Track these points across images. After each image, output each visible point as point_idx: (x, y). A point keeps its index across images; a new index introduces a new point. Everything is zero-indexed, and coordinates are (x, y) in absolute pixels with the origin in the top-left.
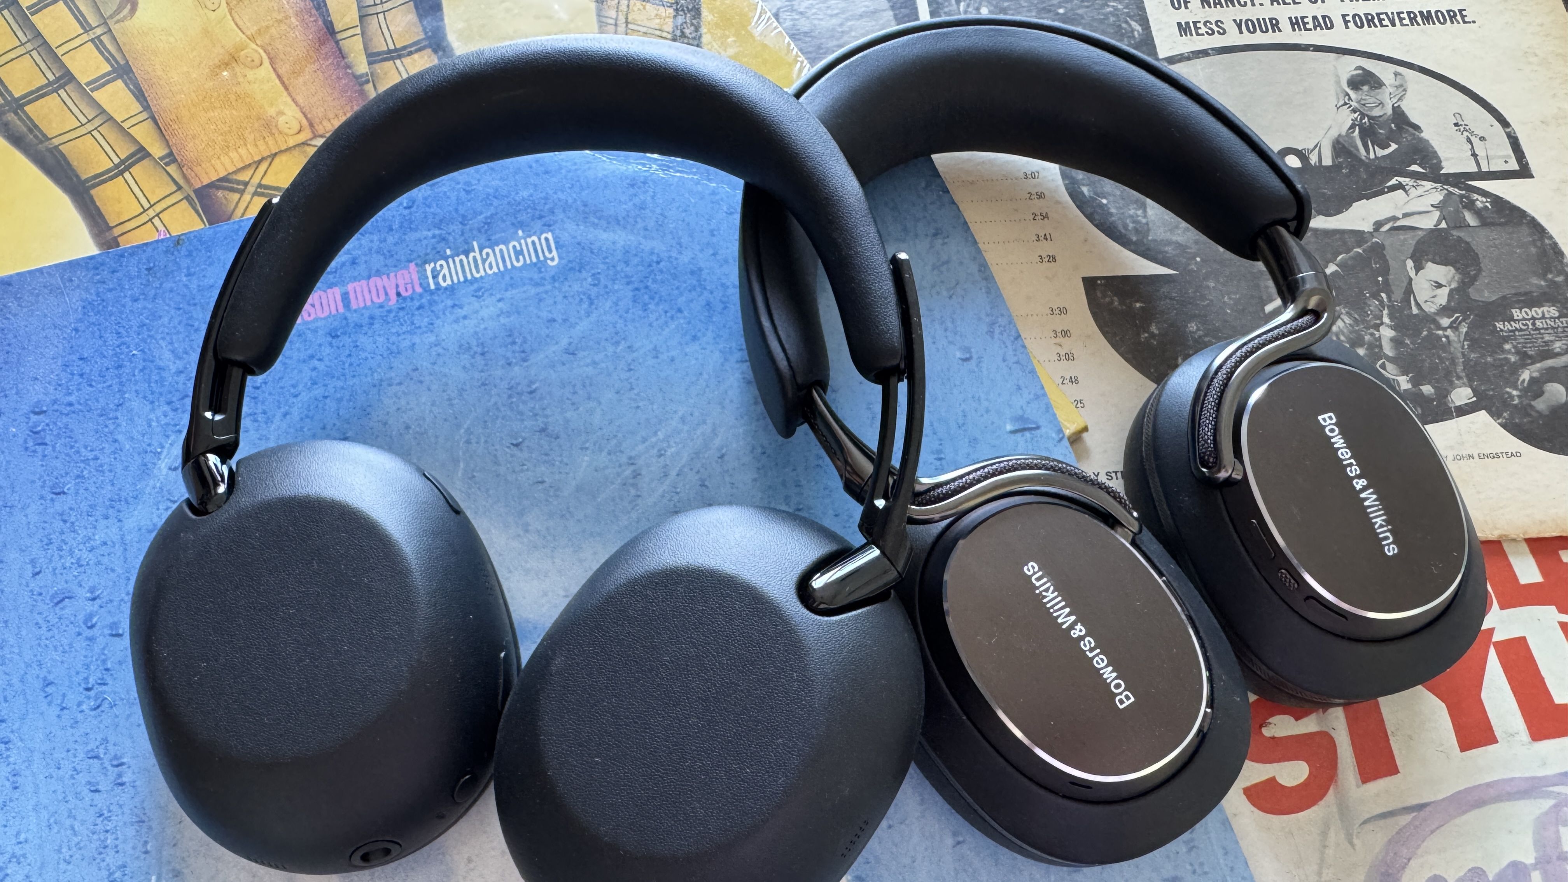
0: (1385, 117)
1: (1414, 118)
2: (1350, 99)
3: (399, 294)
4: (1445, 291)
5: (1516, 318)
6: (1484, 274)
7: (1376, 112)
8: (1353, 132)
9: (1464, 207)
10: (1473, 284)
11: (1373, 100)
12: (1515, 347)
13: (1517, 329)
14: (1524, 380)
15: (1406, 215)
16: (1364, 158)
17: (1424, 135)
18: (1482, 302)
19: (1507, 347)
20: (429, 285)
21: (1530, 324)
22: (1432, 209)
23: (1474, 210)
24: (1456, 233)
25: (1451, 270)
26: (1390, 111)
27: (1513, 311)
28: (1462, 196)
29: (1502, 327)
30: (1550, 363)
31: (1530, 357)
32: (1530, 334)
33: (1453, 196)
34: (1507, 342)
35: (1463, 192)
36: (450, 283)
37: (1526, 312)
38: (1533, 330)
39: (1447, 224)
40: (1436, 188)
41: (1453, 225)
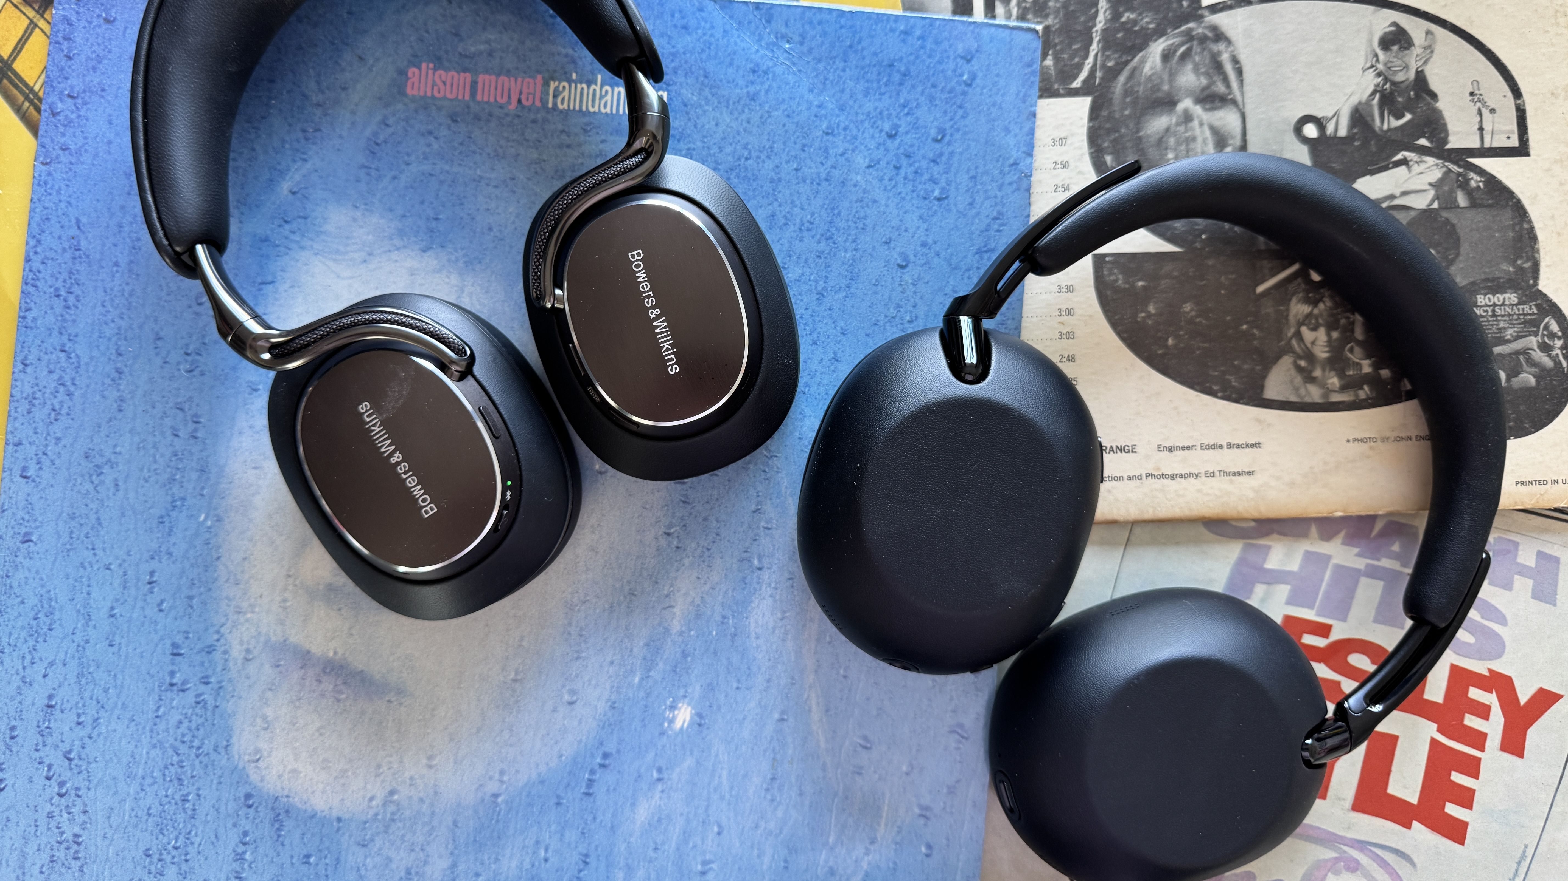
0: (1407, 83)
1: (1434, 84)
2: (1378, 60)
3: (519, 101)
5: (1479, 304)
7: (1400, 77)
8: (1373, 99)
9: (1459, 186)
15: (1405, 193)
16: (1377, 129)
17: (1440, 105)
20: (547, 102)
21: (1490, 311)
22: (1428, 187)
23: (1467, 190)
24: (1445, 214)
26: (1412, 75)
27: (1478, 296)
30: (1499, 349)
33: (1451, 174)
35: (1461, 170)
36: (566, 108)
37: (1489, 299)
38: (1491, 316)
39: (1439, 204)
40: (1437, 165)
41: (1444, 205)
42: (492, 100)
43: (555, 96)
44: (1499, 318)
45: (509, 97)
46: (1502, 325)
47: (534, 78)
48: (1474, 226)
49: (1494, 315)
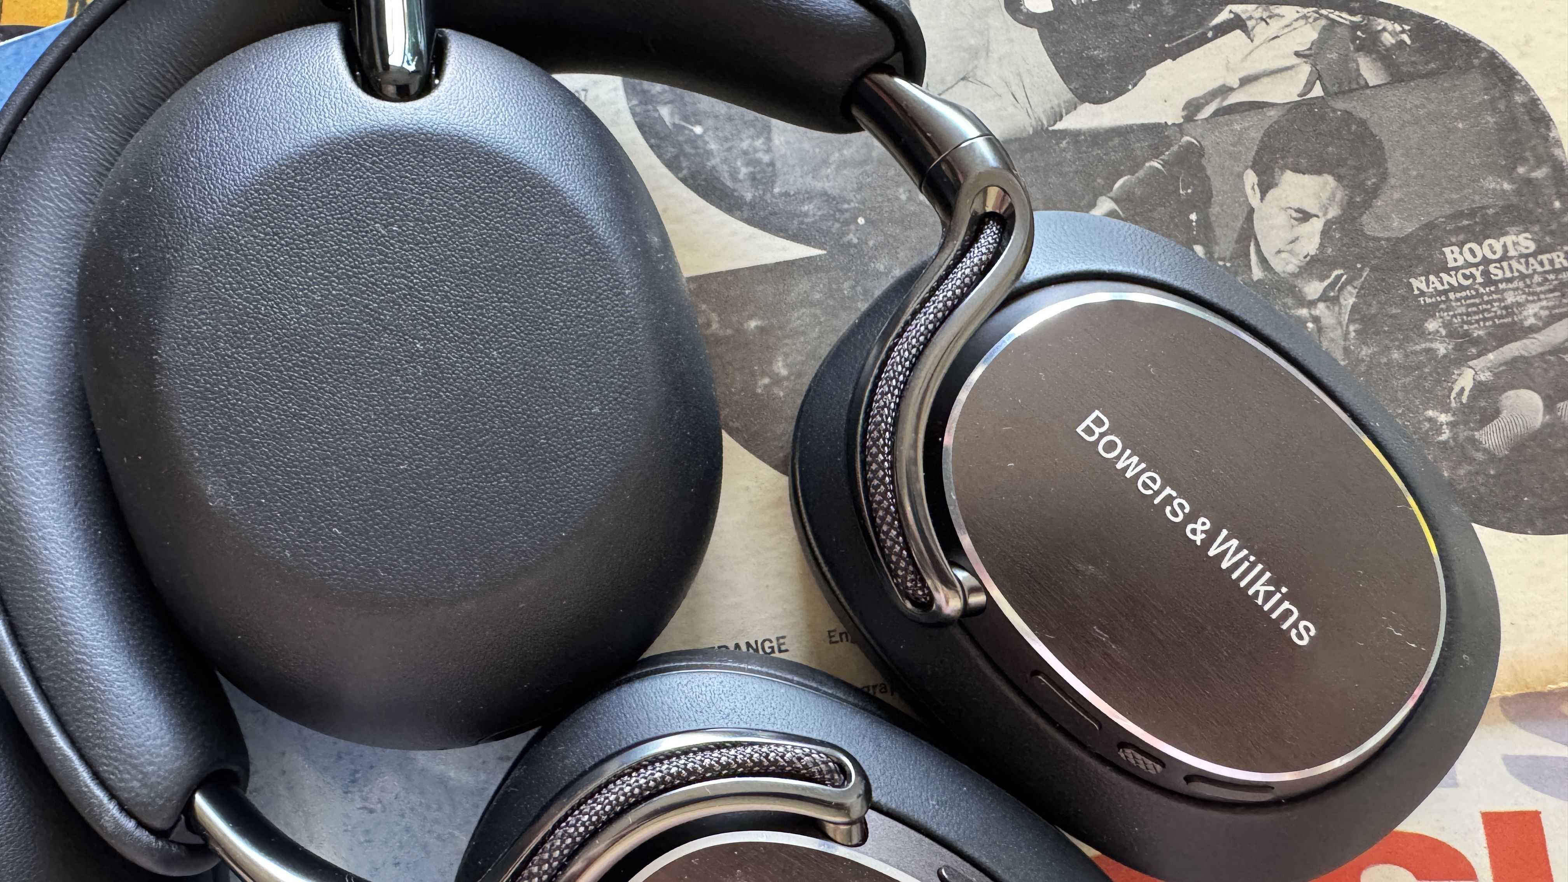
4: (1316, 226)
5: (1451, 264)
6: (1393, 181)
9: (1358, 49)
10: (1371, 206)
12: (1447, 325)
13: (1453, 289)
14: (1463, 390)
15: (1246, 81)
18: (1388, 240)
21: (1478, 274)
22: (1296, 60)
23: (1378, 52)
24: (1340, 104)
25: (1329, 179)
27: (1447, 250)
28: (1355, 27)
29: (1423, 287)
30: (1513, 349)
31: (1476, 342)
32: (1479, 295)
33: (1338, 30)
34: (1433, 316)
35: (1357, 19)
37: (1471, 250)
38: (1484, 285)
39: (1324, 88)
41: (1335, 89)
44: (1502, 286)
46: (1510, 298)
49: (1489, 281)
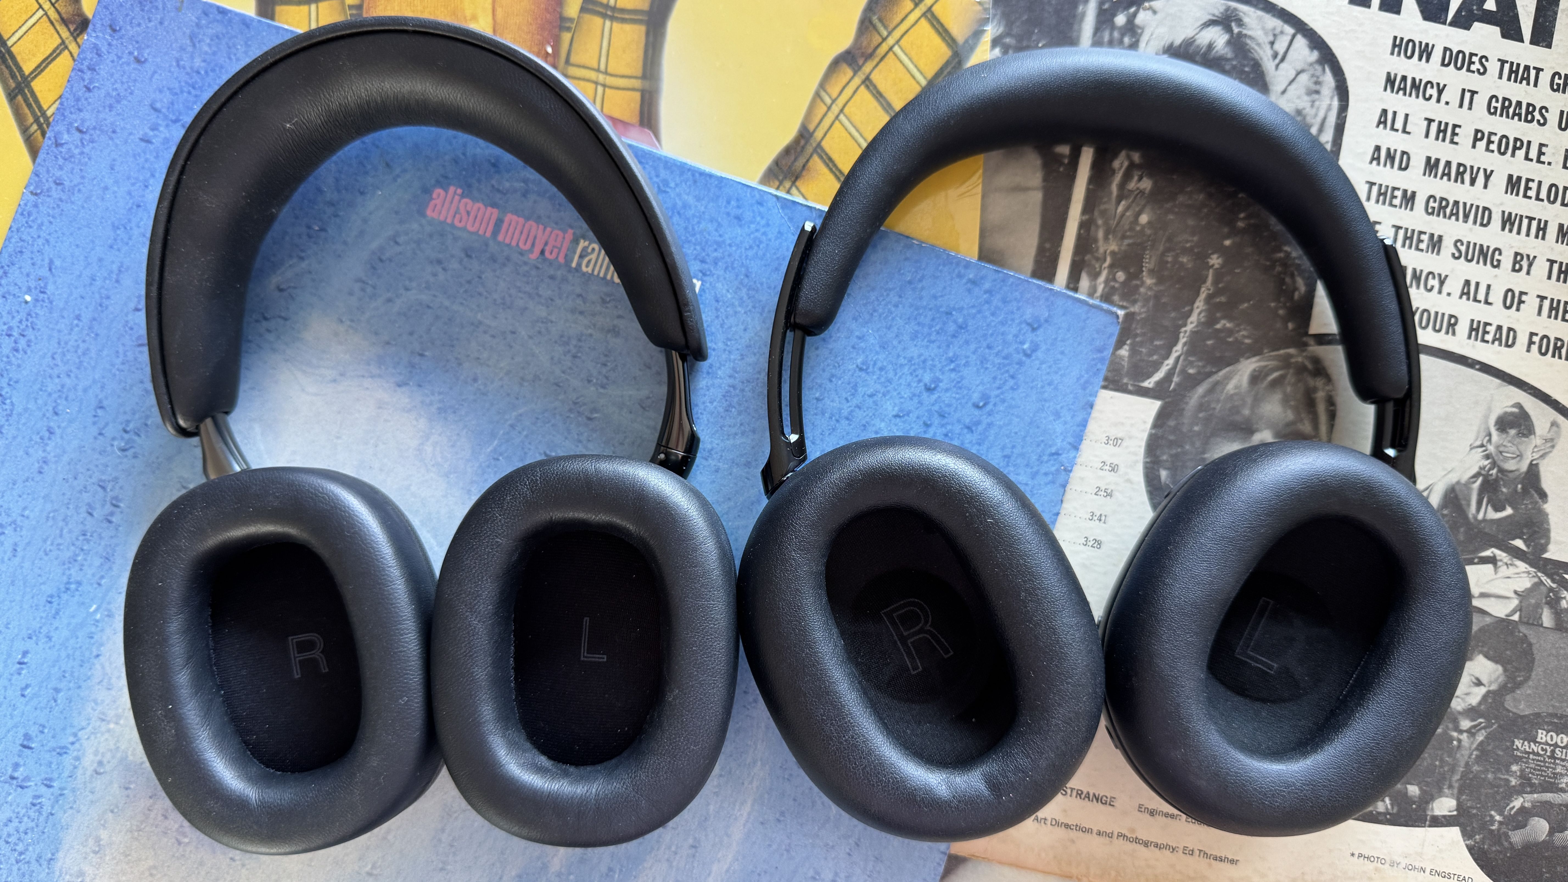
0: (1517, 473)
1: (1547, 483)
2: (1490, 441)
3: (542, 252)
4: (1482, 690)
5: (1539, 740)
6: (1530, 683)
7: (1510, 466)
8: (1475, 482)
9: (1547, 603)
10: (1514, 692)
11: (1514, 449)
12: (1522, 771)
13: (1533, 753)
14: (1514, 807)
15: (1484, 595)
16: (1470, 516)
17: (1548, 507)
18: (1514, 713)
19: (1514, 768)
20: (572, 261)
21: (1549, 750)
22: (1512, 595)
23: (1556, 609)
24: (1523, 629)
25: (1500, 669)
26: (1524, 467)
27: (1540, 731)
28: (1551, 590)
29: (1520, 746)
30: (1548, 796)
31: (1532, 785)
32: (1544, 762)
33: (1542, 587)
34: (1517, 763)
35: (1554, 586)
36: (590, 272)
37: (1552, 736)
38: (1549, 757)
39: (1520, 617)
40: (1528, 573)
41: (1525, 620)
42: (514, 243)
43: (581, 257)
44: (1558, 761)
45: (533, 245)
46: (1559, 770)
47: (565, 232)
48: (1554, 652)
49: (1553, 756)
